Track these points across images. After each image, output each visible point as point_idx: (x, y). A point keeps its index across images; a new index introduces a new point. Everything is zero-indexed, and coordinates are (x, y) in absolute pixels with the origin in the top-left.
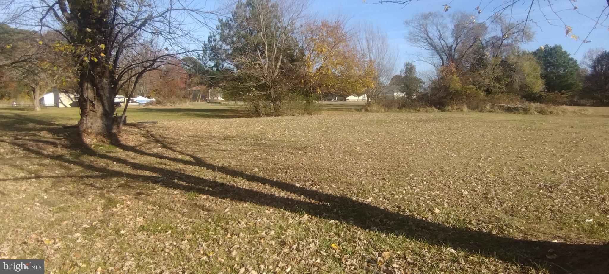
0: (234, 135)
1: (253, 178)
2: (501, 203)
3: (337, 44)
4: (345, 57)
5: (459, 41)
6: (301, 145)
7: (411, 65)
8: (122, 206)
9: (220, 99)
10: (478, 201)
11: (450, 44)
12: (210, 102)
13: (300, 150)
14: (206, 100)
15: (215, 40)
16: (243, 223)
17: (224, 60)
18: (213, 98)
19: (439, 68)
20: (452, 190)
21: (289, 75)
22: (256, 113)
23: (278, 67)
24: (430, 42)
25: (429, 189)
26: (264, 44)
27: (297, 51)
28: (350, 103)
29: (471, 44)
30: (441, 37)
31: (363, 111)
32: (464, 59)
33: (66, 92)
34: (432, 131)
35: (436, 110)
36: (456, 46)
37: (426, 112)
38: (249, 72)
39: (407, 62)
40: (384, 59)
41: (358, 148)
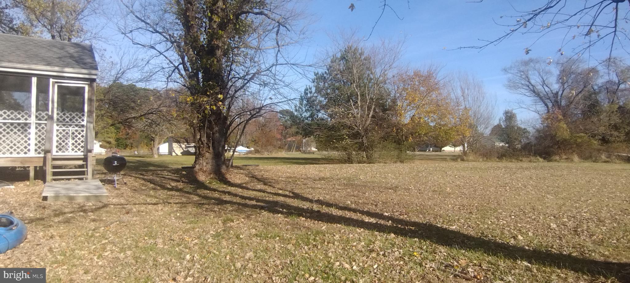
0: (328, 176)
1: (346, 208)
2: (591, 236)
3: (429, 93)
4: (438, 105)
5: (565, 87)
6: (391, 185)
7: (511, 113)
8: (238, 222)
9: (314, 149)
10: (566, 233)
11: (556, 91)
12: (305, 152)
13: (390, 189)
14: (300, 151)
15: (311, 92)
16: (337, 236)
17: (319, 111)
18: (307, 148)
19: (544, 115)
20: (540, 224)
21: (381, 124)
22: (349, 161)
23: (370, 116)
24: (532, 89)
25: (516, 222)
26: (357, 94)
27: (389, 100)
28: (447, 154)
29: (580, 90)
30: (544, 83)
31: (459, 160)
32: (572, 106)
33: (178, 142)
34: (531, 177)
35: (541, 160)
36: (562, 93)
37: (530, 161)
38: (342, 121)
39: (507, 110)
40: (481, 107)
41: (448, 189)
